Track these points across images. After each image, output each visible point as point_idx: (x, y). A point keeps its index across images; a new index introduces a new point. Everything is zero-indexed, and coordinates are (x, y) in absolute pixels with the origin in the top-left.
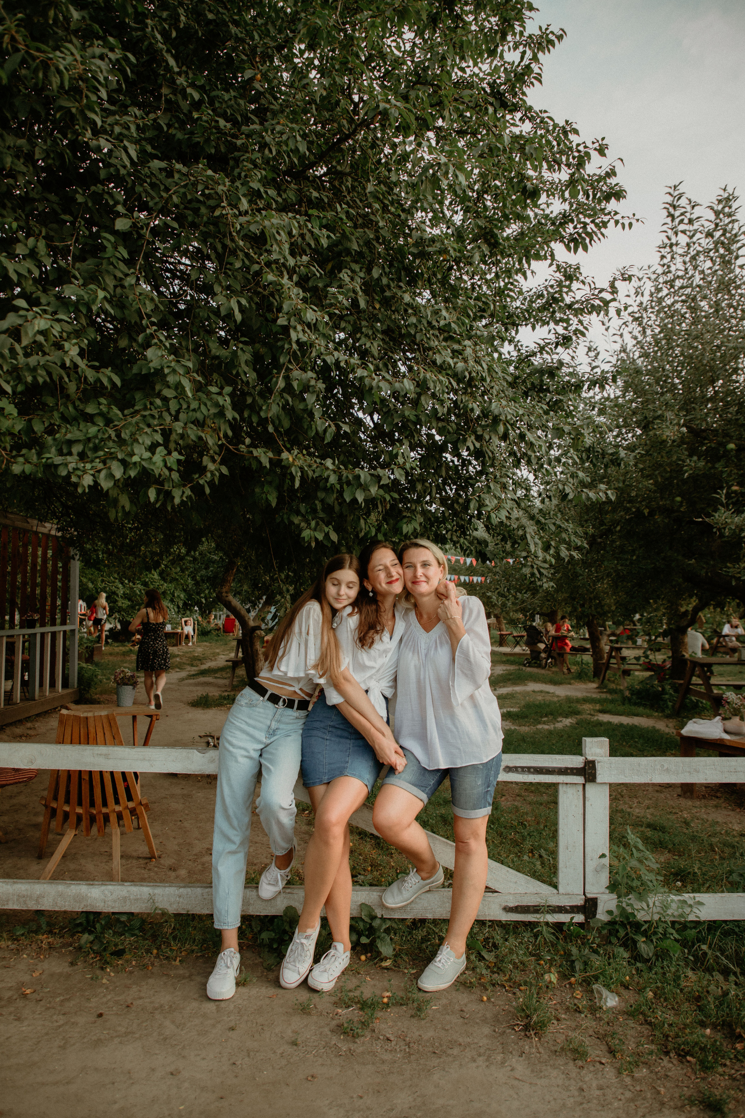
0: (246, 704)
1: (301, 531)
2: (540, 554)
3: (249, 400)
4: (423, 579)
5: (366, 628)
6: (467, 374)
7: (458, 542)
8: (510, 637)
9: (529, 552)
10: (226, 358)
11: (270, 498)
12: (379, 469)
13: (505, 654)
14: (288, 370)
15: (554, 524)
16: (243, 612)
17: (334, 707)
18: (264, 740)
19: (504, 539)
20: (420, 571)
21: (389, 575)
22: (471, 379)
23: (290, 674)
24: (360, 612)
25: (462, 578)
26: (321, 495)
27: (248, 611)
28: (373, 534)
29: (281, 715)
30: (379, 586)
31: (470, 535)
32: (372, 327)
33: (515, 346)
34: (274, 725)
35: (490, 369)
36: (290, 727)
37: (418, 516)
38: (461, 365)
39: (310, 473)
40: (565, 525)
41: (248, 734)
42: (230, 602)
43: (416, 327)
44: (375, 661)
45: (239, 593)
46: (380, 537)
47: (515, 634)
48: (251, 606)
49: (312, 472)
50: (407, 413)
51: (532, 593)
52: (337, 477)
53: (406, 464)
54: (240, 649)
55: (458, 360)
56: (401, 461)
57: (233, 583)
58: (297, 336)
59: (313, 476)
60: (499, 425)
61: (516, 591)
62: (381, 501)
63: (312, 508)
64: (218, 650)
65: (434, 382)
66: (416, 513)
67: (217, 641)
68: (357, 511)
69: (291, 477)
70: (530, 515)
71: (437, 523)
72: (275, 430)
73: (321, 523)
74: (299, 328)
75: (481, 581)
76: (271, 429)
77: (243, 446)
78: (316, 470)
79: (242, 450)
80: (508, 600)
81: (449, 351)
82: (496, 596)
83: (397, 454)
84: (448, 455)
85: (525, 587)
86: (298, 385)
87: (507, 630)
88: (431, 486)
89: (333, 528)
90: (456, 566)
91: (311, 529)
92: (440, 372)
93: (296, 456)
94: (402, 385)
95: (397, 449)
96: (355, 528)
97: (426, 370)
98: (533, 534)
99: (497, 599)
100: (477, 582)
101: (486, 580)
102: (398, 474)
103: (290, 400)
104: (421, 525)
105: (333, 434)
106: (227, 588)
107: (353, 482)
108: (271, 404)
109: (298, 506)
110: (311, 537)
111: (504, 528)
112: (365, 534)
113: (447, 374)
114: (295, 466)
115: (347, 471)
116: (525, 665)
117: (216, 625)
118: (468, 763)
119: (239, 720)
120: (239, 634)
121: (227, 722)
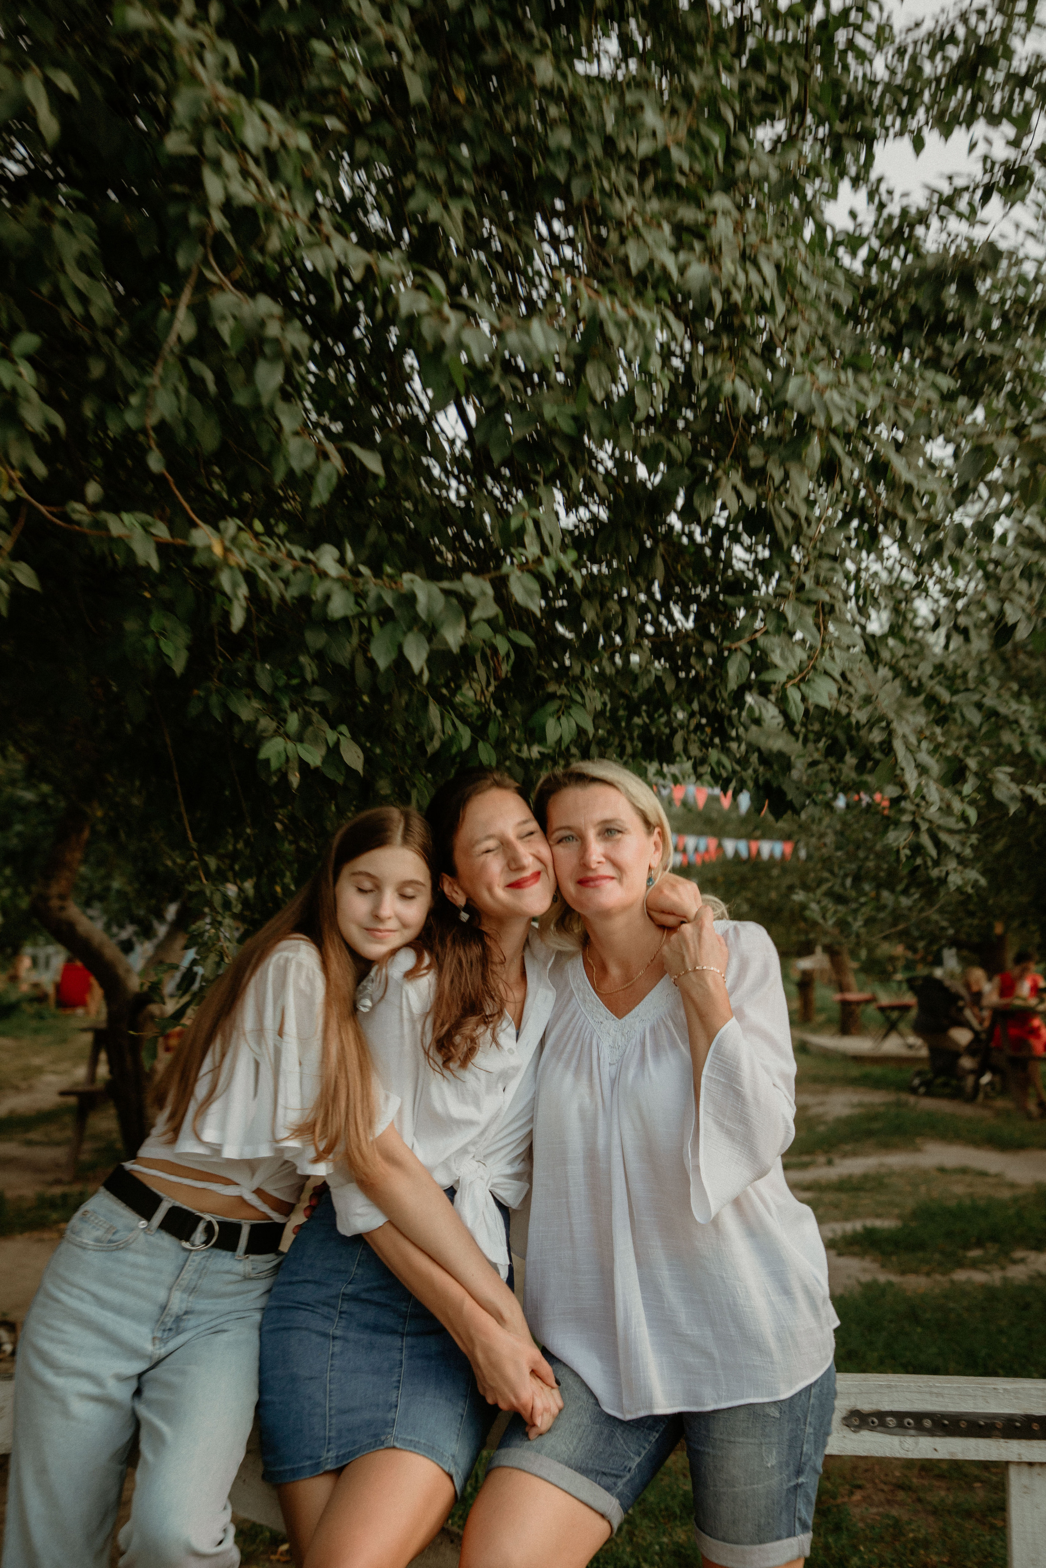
0: (98, 1240)
1: (259, 741)
2: (934, 792)
3: (97, 369)
4: (607, 870)
5: (456, 1011)
6: (716, 296)
7: (703, 761)
8: (871, 1009)
9: (903, 786)
11: (167, 648)
12: (468, 577)
13: (858, 1059)
14: (203, 286)
15: (979, 706)
16: (111, 951)
17: (359, 1239)
18: (149, 1347)
19: (834, 751)
20: (597, 850)
21: (513, 864)
22: (731, 309)
23: (230, 1152)
24: (438, 965)
25: (730, 846)
26: (315, 639)
27: (127, 947)
28: (466, 743)
29: (201, 1272)
30: (486, 895)
31: (738, 739)
32: (447, 159)
33: (871, 196)
34: (178, 1302)
35: (785, 275)
36: (225, 1304)
37: (590, 693)
38: (698, 271)
39: (275, 588)
40: (1008, 708)
41: (100, 1331)
42: (71, 926)
43: (571, 158)
44: (477, 1104)
45: (102, 898)
46: (486, 754)
47: (885, 999)
48: (136, 934)
49: (282, 585)
50: (549, 411)
51: (922, 896)
52: (352, 600)
53: (546, 560)
54: (103, 1056)
55: (692, 257)
56: (532, 550)
57: (83, 869)
58: (225, 188)
59: (282, 598)
60: (808, 441)
61: (879, 887)
62: (484, 656)
63: (290, 676)
64: (37, 1061)
65: (620, 326)
66: (582, 687)
67: (36, 1031)
68: (411, 692)
69: (219, 599)
70: (907, 681)
71: (648, 705)
72: (170, 465)
73: (316, 717)
74: (230, 163)
75: (783, 854)
76: (155, 462)
77: (79, 507)
78: (292, 578)
79: (76, 517)
80: (855, 911)
81: (667, 228)
82: (819, 902)
83: (522, 530)
84: (673, 519)
85: (901, 879)
86: (233, 335)
87: (861, 990)
88: (624, 610)
89: (350, 732)
90: (714, 815)
91: (287, 736)
92: (639, 295)
93: (234, 540)
94: (526, 339)
95: (521, 516)
96: (416, 728)
97: (596, 291)
98: (913, 740)
99: (824, 912)
100: (772, 856)
101: (795, 850)
102: (521, 590)
103: (209, 377)
104: (598, 716)
105: (334, 480)
106: (63, 883)
107: (397, 613)
108: (154, 387)
109: (251, 671)
110: (287, 757)
111: (833, 720)
112: (443, 744)
113: (658, 301)
114: (231, 567)
115: (379, 582)
116: (914, 1091)
117: (36, 985)
118: (737, 1398)
119: (76, 1291)
120: (98, 1013)
121: (41, 1298)
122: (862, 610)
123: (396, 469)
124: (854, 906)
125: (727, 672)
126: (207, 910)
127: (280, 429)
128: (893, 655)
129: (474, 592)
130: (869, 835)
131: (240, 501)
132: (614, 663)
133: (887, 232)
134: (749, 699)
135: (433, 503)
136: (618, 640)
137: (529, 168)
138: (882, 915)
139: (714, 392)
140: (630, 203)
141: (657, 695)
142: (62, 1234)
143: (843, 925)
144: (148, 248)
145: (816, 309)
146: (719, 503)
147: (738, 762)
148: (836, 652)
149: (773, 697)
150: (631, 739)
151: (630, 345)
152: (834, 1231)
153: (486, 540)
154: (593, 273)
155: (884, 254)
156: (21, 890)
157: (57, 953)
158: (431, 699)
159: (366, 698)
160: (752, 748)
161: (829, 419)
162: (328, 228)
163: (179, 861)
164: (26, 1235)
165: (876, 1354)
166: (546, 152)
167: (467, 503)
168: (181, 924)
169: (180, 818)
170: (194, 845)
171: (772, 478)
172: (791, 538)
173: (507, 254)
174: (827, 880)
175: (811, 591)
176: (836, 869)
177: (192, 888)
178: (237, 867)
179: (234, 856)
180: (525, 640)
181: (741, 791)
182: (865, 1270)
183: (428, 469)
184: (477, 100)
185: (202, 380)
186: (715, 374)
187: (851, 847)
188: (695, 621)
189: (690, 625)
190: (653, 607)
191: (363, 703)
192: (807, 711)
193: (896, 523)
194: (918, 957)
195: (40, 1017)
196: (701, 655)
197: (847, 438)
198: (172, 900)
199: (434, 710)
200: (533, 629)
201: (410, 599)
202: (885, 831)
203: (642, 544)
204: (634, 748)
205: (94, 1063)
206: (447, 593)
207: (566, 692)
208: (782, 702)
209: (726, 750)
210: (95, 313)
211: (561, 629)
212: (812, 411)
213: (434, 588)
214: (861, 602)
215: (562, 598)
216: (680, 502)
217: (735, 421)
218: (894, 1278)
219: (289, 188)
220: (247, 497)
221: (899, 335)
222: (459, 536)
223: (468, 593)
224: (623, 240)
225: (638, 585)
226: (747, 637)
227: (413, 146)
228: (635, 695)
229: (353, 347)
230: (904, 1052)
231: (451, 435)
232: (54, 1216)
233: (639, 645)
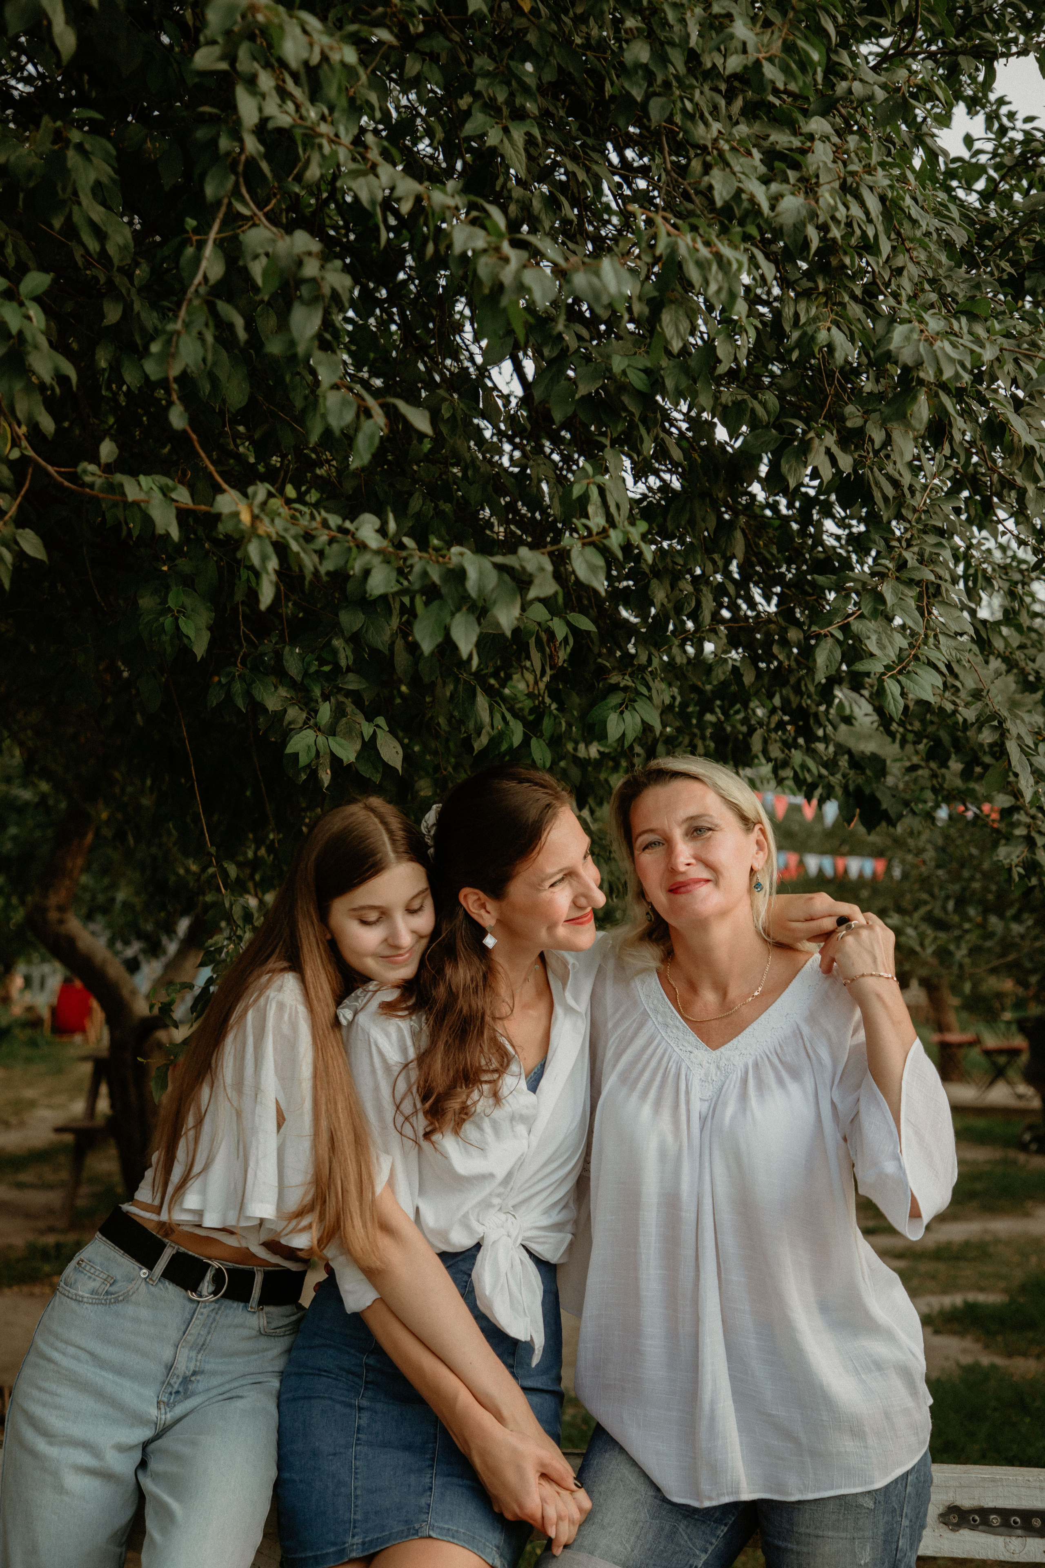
0: (93, 1292)
1: (286, 734)
3: (113, 314)
4: (698, 872)
6: (812, 232)
7: (785, 763)
8: (975, 1053)
9: (1017, 794)
10: (30, 174)
11: (187, 628)
12: (523, 551)
14: (234, 220)
16: (115, 969)
17: (358, 1318)
18: (154, 1412)
19: (937, 754)
20: (684, 851)
22: (829, 247)
25: (813, 863)
26: (351, 620)
27: (133, 966)
28: (517, 739)
29: (209, 1327)
31: (826, 739)
32: (508, 77)
33: (991, 118)
34: (183, 1366)
35: (890, 208)
36: (239, 1366)
37: (658, 685)
38: (792, 204)
39: (309, 561)
41: (99, 1394)
42: (71, 941)
43: (650, 77)
45: (106, 909)
46: (539, 752)
47: (991, 1041)
48: (143, 951)
49: (316, 558)
50: (618, 364)
51: (1036, 923)
52: (394, 575)
53: (612, 532)
54: (104, 1089)
55: (785, 188)
56: (597, 521)
57: (84, 879)
58: (260, 110)
59: (316, 572)
60: (915, 399)
61: (986, 911)
62: (539, 641)
63: (322, 662)
64: (29, 1093)
65: (701, 265)
66: (649, 678)
67: (29, 1060)
68: (457, 680)
69: (244, 574)
70: (1023, 674)
71: (722, 700)
72: (192, 422)
73: (350, 708)
74: (266, 81)
75: (874, 874)
76: (178, 418)
77: (92, 468)
78: (327, 550)
79: (88, 479)
80: (958, 939)
81: (757, 155)
82: (916, 928)
83: (584, 499)
84: (756, 488)
85: (1011, 904)
86: (265, 273)
87: (963, 1029)
88: (698, 591)
89: (389, 725)
90: (795, 828)
91: (317, 728)
92: (724, 231)
93: (264, 504)
94: (595, 280)
95: (585, 482)
96: (461, 722)
97: (674, 226)
98: (1029, 741)
99: (922, 937)
100: (861, 875)
101: (889, 869)
102: (584, 566)
103: (239, 322)
104: (666, 710)
105: (377, 441)
106: (63, 893)
107: (444, 591)
108: (178, 333)
109: (278, 656)
110: (318, 752)
111: (935, 719)
112: (492, 740)
113: (746, 238)
114: (259, 537)
115: (425, 555)
116: (1024, 1147)
117: (30, 1009)
118: (825, 1490)
119: (71, 1350)
120: (99, 1040)
121: (32, 1358)
122: (971, 593)
123: (445, 430)
124: (957, 933)
125: (815, 661)
126: (223, 924)
127: (317, 383)
128: (1007, 644)
129: (530, 567)
130: (974, 851)
131: (267, 465)
132: (685, 652)
133: (1008, 161)
134: (839, 694)
135: (485, 468)
136: (690, 625)
137: (600, 88)
138: (989, 944)
139: (807, 342)
140: (716, 126)
141: (734, 688)
142: (54, 1288)
143: (943, 954)
144: (170, 179)
145: (925, 248)
146: (809, 471)
147: (825, 765)
148: (941, 638)
149: (866, 693)
150: (703, 738)
151: (713, 288)
152: (929, 1305)
153: (543, 512)
154: (669, 206)
155: (1004, 186)
156: (15, 900)
157: (54, 972)
158: (479, 690)
159: (404, 688)
160: (841, 749)
161: (939, 371)
162: (374, 155)
163: (194, 868)
164: (15, 1289)
165: (977, 1447)
166: (623, 70)
167: (524, 468)
168: (193, 941)
169: (196, 819)
170: (213, 850)
171: (871, 440)
172: (892, 512)
173: (573, 184)
174: (925, 903)
175: (914, 568)
176: (936, 891)
177: (209, 898)
178: (257, 877)
179: (255, 864)
180: (585, 624)
181: (828, 798)
182: (964, 1351)
183: (479, 430)
184: (544, 10)
185: (231, 326)
186: (809, 322)
187: (954, 865)
188: (777, 606)
189: (773, 609)
190: (731, 589)
191: (400, 694)
192: (906, 707)
193: (1013, 494)
194: (1031, 993)
195: (33, 1043)
196: (785, 643)
197: (959, 395)
198: (184, 913)
199: (482, 702)
200: (594, 612)
201: (459, 575)
202: (995, 845)
203: (720, 515)
204: (706, 747)
205: (93, 1096)
206: (500, 568)
207: (630, 684)
208: (878, 699)
209: (810, 751)
210: (111, 250)
211: (625, 614)
212: (919, 364)
213: (486, 563)
214: (970, 584)
215: (627, 578)
216: (763, 470)
217: (831, 375)
218: (999, 1361)
219: (332, 109)
220: (275, 460)
221: (1022, 277)
222: (511, 507)
223: (524, 568)
224: (707, 168)
225: (714, 563)
226: (838, 621)
227: (470, 63)
228: (708, 687)
229: (398, 292)
230: (1013, 1102)
231: (505, 391)
232: (47, 1268)
233: (714, 631)
